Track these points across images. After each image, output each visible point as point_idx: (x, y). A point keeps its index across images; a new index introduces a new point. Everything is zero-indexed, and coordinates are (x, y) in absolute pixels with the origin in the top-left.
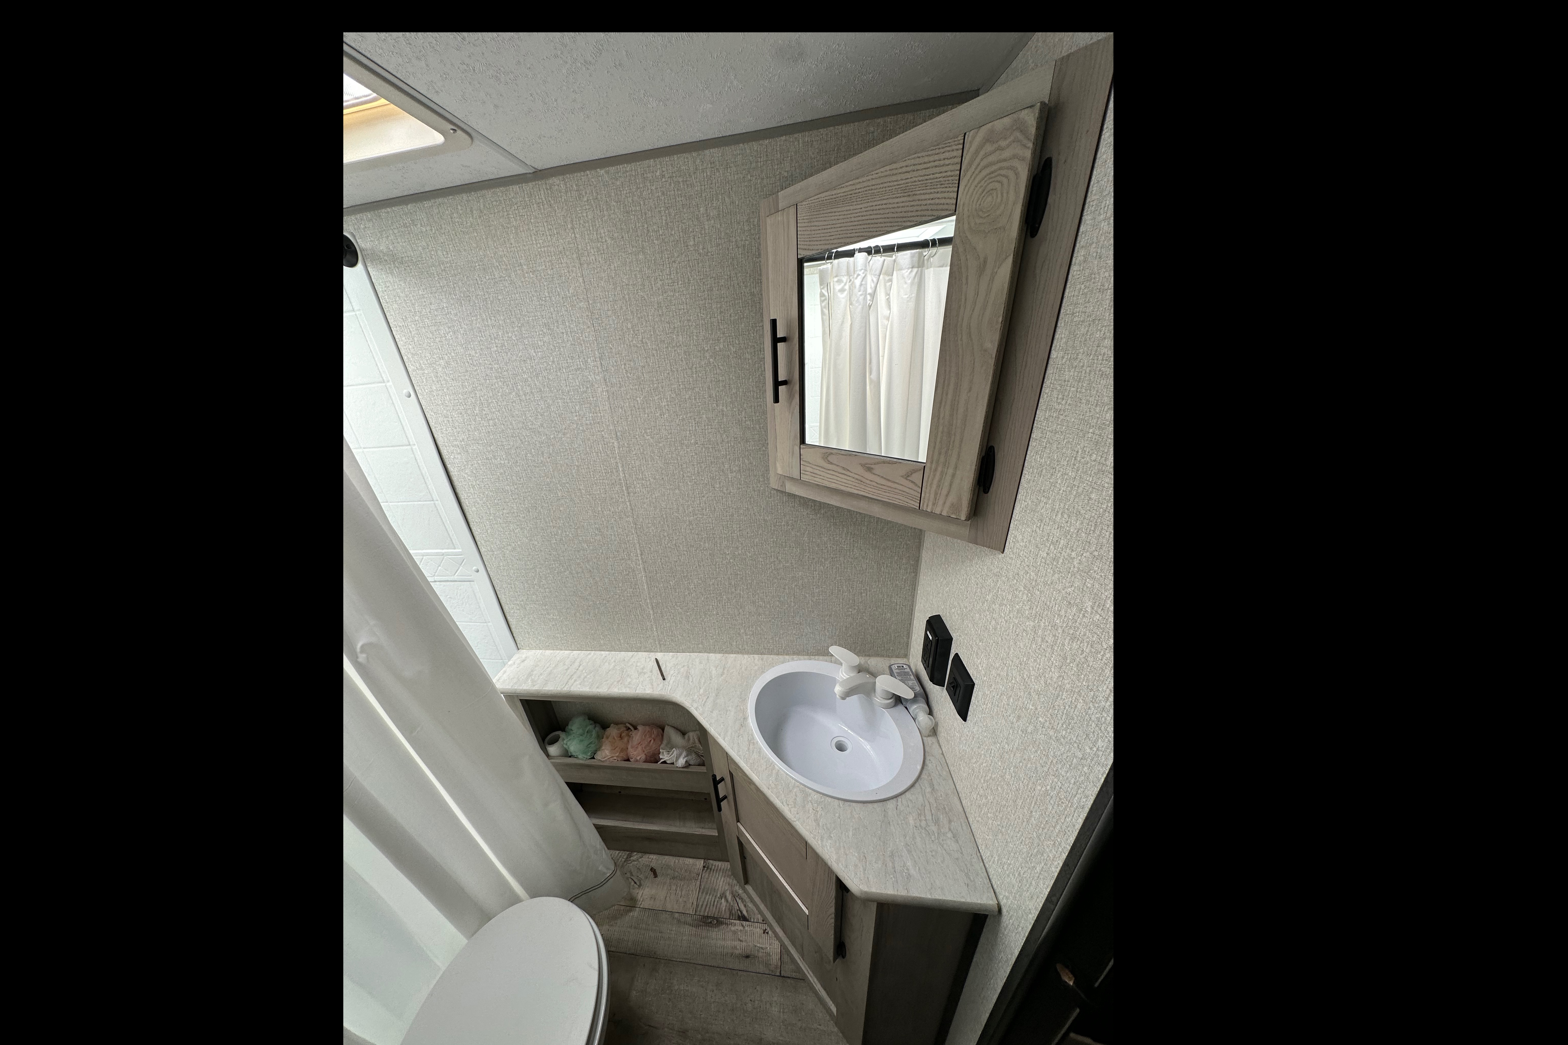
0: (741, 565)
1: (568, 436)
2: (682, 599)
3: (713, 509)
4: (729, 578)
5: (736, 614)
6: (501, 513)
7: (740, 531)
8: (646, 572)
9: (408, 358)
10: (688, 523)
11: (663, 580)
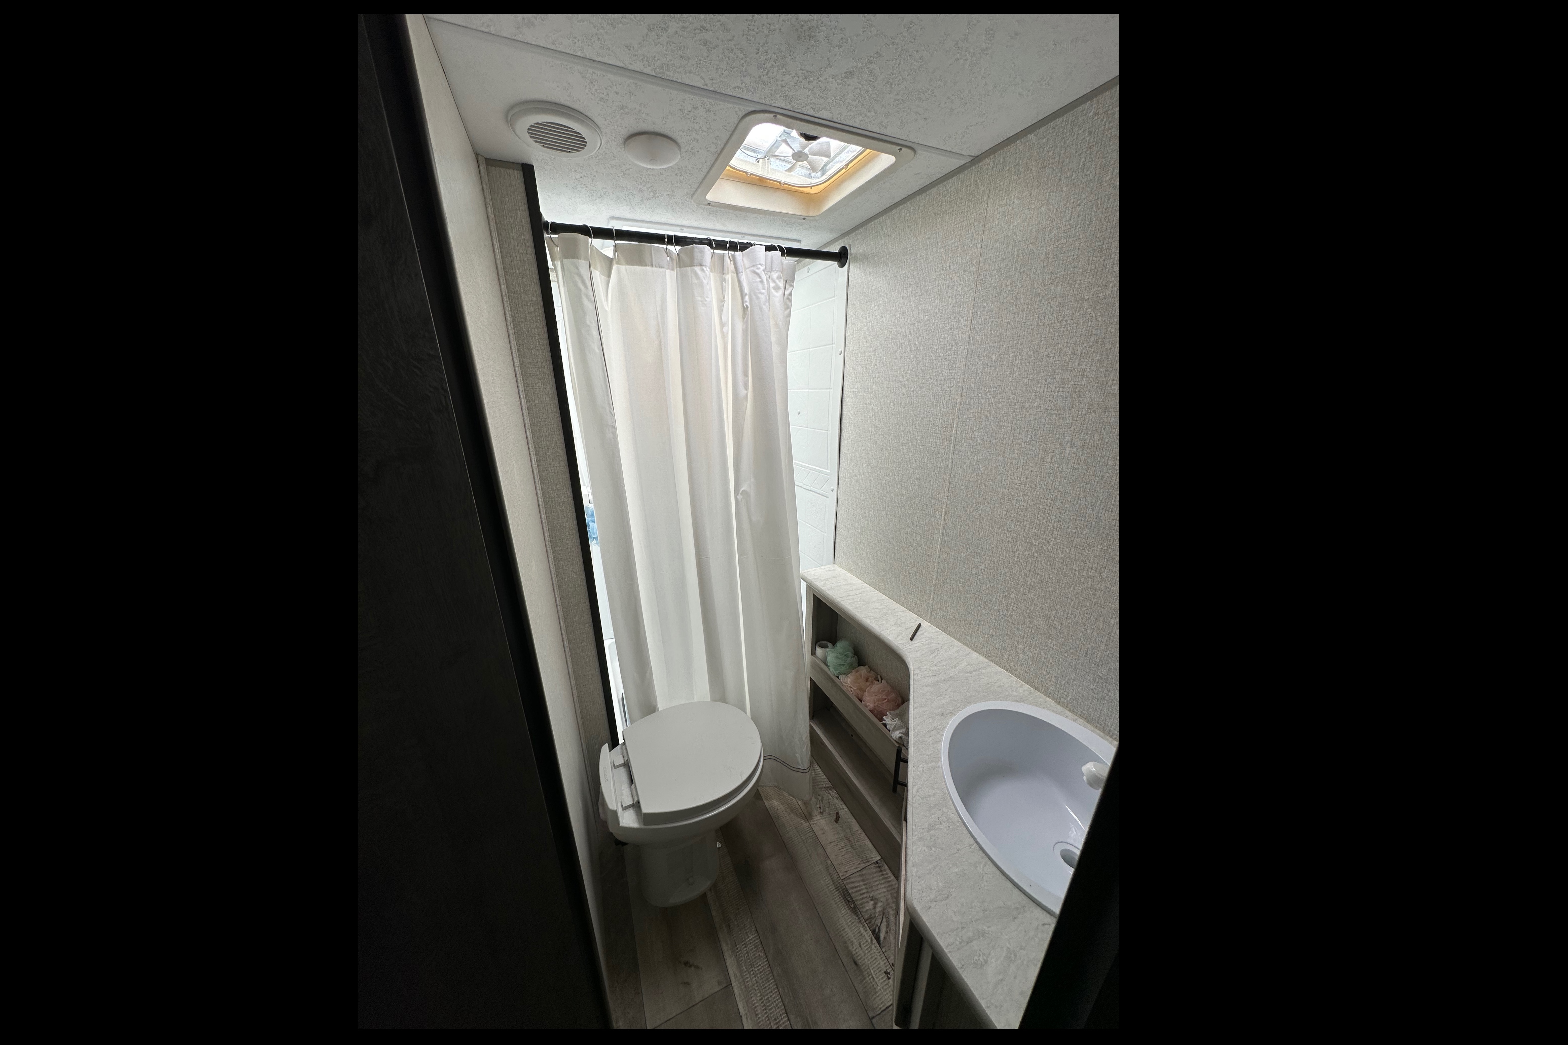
0: (1046, 564)
1: (924, 389)
2: (967, 576)
3: (1034, 486)
4: (1026, 575)
5: (1021, 622)
6: (860, 448)
7: (1059, 521)
8: (943, 534)
9: (849, 328)
10: (1000, 495)
11: (955, 549)
